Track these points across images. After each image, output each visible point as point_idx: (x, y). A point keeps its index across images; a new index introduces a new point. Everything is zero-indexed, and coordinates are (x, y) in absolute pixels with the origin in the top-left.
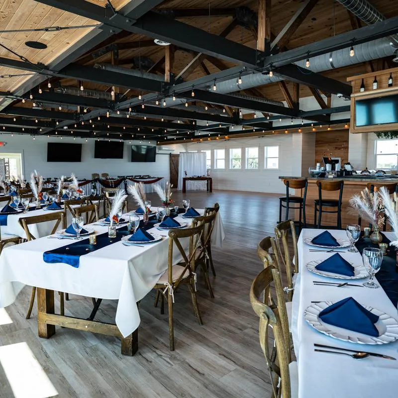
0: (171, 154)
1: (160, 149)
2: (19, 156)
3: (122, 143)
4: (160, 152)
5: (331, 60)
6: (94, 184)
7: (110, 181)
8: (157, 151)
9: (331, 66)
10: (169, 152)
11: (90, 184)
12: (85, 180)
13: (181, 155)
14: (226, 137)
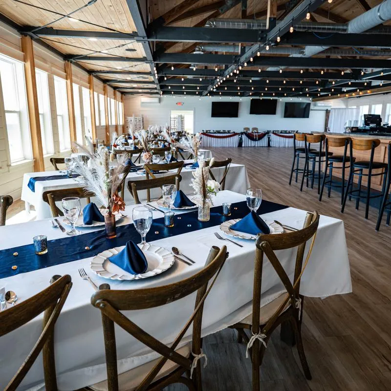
0: (327, 110)
1: (315, 105)
2: (192, 112)
3: (276, 101)
4: (316, 108)
5: (379, 14)
6: (240, 136)
7: (255, 134)
8: (312, 107)
9: (380, 19)
10: (326, 108)
11: (237, 136)
12: (234, 132)
13: (331, 111)
14: (368, 91)
